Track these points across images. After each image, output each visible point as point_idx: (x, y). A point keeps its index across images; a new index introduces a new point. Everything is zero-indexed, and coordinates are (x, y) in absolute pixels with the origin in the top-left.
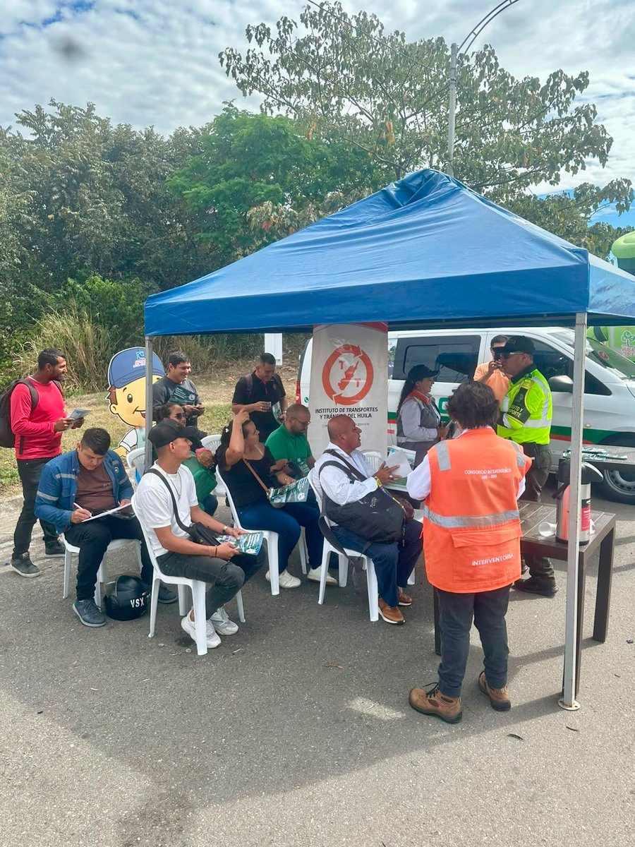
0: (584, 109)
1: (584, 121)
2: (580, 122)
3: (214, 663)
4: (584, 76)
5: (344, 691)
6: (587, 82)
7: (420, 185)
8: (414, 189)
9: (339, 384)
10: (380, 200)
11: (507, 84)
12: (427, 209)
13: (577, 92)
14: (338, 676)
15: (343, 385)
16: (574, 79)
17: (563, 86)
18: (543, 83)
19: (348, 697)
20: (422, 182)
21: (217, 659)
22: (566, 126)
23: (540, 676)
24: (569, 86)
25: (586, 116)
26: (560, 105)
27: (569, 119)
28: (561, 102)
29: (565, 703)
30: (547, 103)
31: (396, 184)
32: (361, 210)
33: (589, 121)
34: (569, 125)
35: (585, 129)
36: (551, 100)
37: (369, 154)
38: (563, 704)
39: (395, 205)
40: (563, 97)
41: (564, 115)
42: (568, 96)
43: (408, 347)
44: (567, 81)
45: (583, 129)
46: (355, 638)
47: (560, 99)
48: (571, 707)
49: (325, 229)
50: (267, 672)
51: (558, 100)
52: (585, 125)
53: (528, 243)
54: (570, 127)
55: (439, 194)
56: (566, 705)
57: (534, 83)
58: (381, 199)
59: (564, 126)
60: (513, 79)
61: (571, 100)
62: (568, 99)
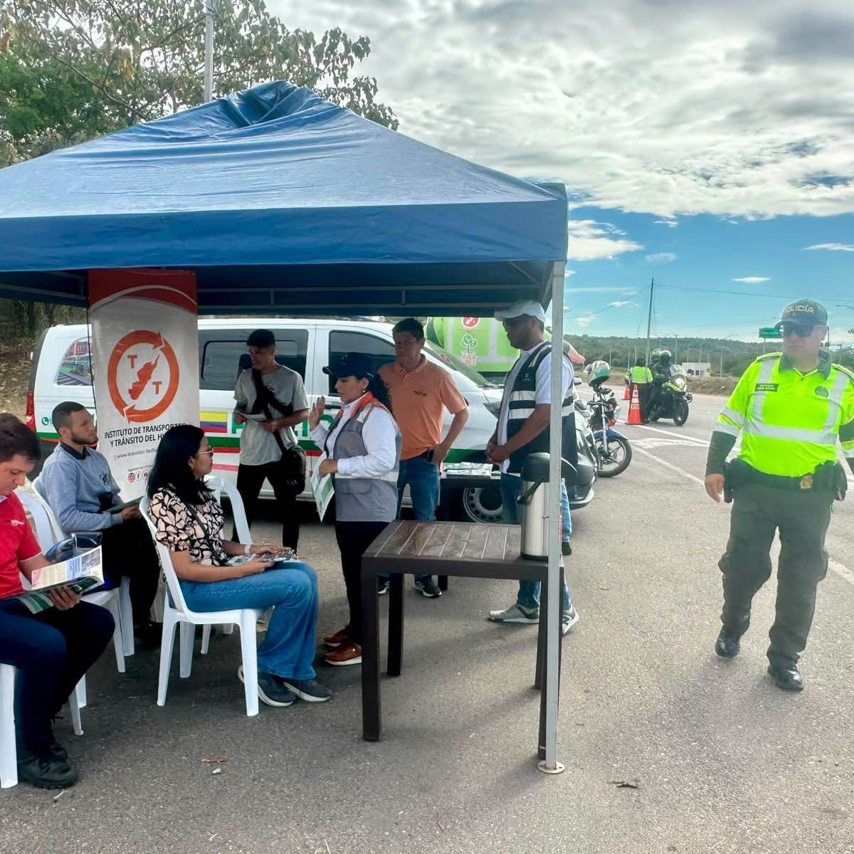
0: (363, 81)
1: (363, 96)
2: (359, 95)
3: (26, 822)
4: (365, 42)
5: (262, 815)
6: (368, 50)
7: (274, 100)
8: (265, 105)
9: (130, 391)
10: (216, 112)
11: (276, 31)
12: (303, 128)
13: (356, 60)
14: (245, 797)
15: (135, 393)
16: (353, 43)
17: (341, 48)
18: (318, 40)
19: (274, 823)
20: (276, 98)
21: (28, 815)
22: (343, 98)
23: (502, 741)
24: (347, 51)
25: (367, 91)
26: (336, 71)
27: (346, 90)
28: (337, 68)
29: (548, 766)
30: (322, 66)
31: (238, 95)
32: (193, 122)
33: (370, 97)
34: (346, 98)
35: (364, 105)
36: (326, 63)
37: (94, 87)
38: (546, 768)
39: (240, 123)
40: (340, 61)
41: (341, 85)
42: (346, 62)
43: (208, 343)
44: (347, 45)
45: (361, 106)
46: (243, 742)
47: (336, 64)
48: (555, 769)
49: (142, 140)
50: (128, 815)
51: (334, 64)
52: (363, 101)
53: (473, 174)
54: (347, 100)
55: (315, 112)
56: (549, 769)
57: (308, 39)
58: (218, 110)
59: (340, 98)
60: (283, 27)
61: (349, 67)
62: (345, 66)
